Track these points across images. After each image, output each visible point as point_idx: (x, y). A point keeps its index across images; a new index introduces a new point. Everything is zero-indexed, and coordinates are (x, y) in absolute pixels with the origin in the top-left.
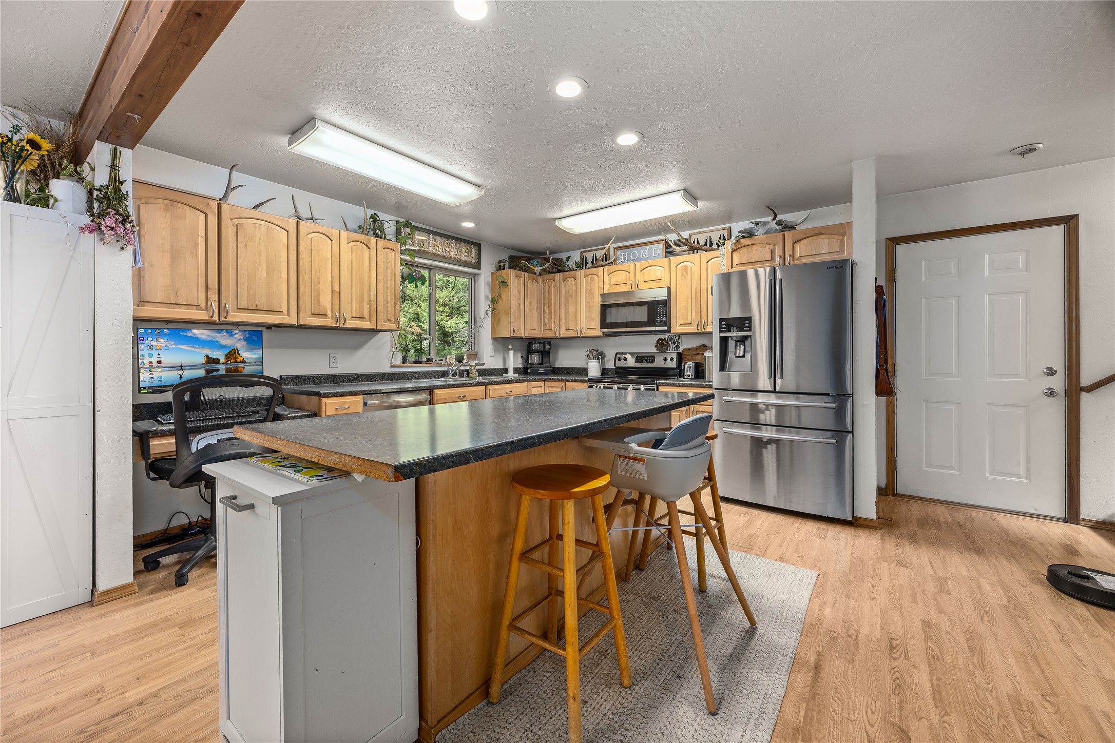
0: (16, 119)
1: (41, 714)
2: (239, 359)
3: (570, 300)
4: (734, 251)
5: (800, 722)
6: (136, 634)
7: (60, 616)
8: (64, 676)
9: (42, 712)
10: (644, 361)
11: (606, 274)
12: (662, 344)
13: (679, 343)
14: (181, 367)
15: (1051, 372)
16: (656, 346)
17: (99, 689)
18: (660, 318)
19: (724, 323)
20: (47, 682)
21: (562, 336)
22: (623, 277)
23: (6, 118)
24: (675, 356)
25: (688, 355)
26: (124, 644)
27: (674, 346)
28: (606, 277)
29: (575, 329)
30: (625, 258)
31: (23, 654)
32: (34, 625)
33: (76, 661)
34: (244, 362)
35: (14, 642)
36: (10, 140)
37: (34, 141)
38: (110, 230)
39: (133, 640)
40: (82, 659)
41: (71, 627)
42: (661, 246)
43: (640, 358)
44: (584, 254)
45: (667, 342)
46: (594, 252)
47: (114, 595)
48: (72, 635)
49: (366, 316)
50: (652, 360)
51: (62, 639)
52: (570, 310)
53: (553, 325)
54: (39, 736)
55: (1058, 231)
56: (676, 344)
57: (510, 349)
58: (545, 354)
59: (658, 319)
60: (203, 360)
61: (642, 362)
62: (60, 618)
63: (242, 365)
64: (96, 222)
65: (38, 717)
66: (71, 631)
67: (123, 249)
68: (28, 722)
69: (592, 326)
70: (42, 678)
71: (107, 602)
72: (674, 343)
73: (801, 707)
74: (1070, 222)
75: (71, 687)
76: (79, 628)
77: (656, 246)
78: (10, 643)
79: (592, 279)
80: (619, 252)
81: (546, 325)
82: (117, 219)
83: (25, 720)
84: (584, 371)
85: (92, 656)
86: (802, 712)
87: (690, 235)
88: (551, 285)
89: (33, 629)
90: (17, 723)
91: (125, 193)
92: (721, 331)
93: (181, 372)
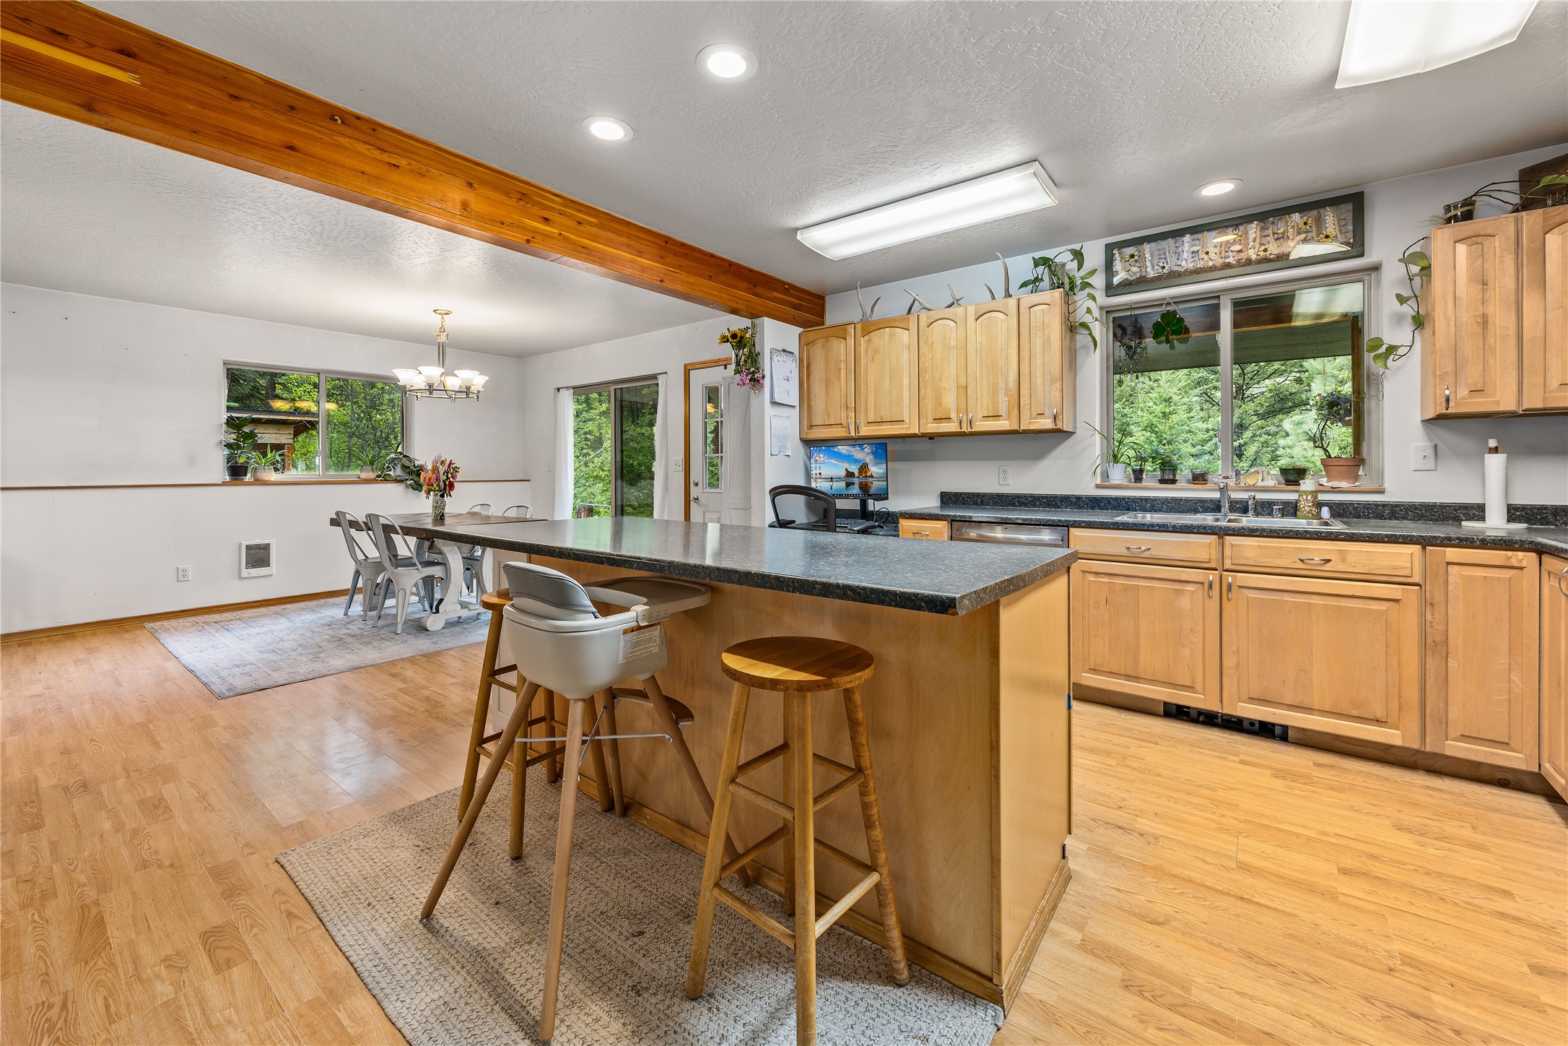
2: (869, 474)
5: (338, 1009)
14: (832, 479)
34: (872, 476)
49: (1003, 412)
60: (843, 473)
63: (871, 479)
73: (354, 1025)
86: (346, 1022)
93: (831, 483)
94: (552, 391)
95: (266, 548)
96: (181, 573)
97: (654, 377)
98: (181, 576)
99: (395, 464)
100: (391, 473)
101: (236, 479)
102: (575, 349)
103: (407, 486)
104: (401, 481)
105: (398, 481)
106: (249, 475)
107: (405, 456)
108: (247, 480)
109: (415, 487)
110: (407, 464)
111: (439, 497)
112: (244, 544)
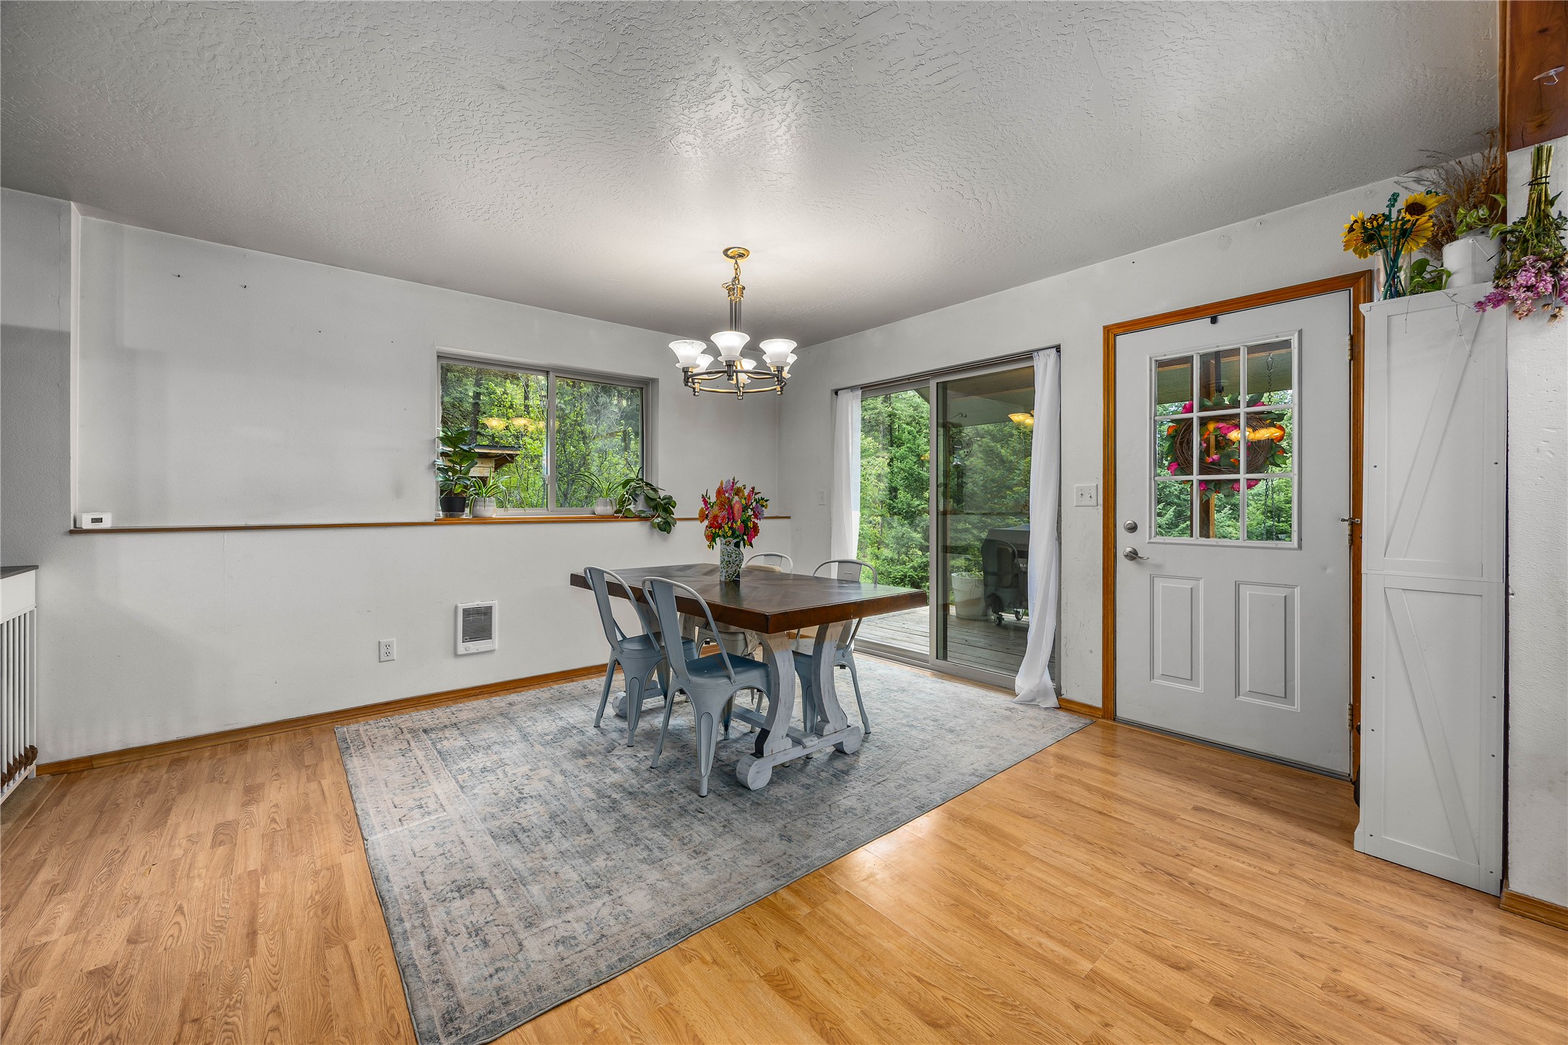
0: (1422, 182)
1: (1365, 1002)
6: (1549, 1005)
7: (1446, 889)
8: (1414, 977)
9: (1367, 1000)
17: (1449, 1039)
20: (1391, 966)
23: (1407, 188)
26: (1521, 1004)
31: (1384, 906)
32: (1411, 879)
33: (1438, 971)
35: (1381, 884)
36: (1387, 217)
37: (1416, 203)
38: (1524, 292)
39: (1538, 1011)
40: (1447, 974)
41: (1454, 915)
47: (1537, 912)
48: (1449, 927)
51: (1435, 923)
54: (1350, 1027)
62: (1446, 892)
64: (1502, 286)
65: (1361, 1002)
66: (1451, 922)
67: (1554, 316)
68: (1349, 997)
70: (1388, 955)
71: (1524, 916)
75: (1416, 1000)
76: (1463, 924)
78: (1377, 882)
82: (1539, 269)
83: (1348, 991)
85: (1463, 980)
89: (1407, 883)
90: (1338, 988)
91: (1555, 217)
94: (828, 394)
95: (486, 612)
96: (383, 650)
97: (1028, 356)
98: (383, 654)
99: (637, 495)
100: (631, 507)
101: (451, 516)
102: (869, 332)
103: (653, 526)
104: (646, 519)
105: (639, 517)
106: (467, 510)
107: (647, 484)
108: (464, 517)
109: (663, 527)
110: (651, 494)
111: (732, 546)
112: (461, 606)
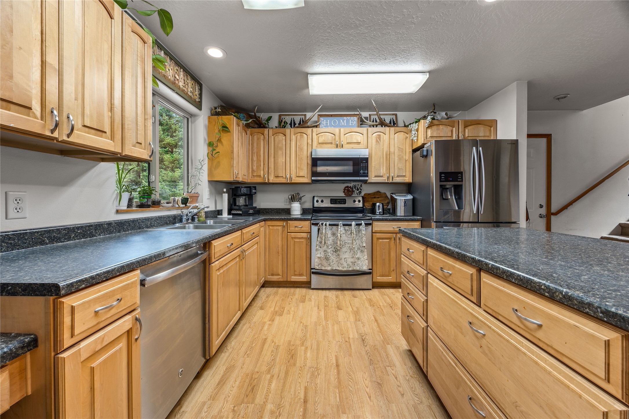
3: (280, 152)
4: (428, 127)
10: (337, 202)
11: (314, 134)
12: (348, 190)
13: (361, 190)
15: (541, 206)
16: (344, 192)
18: (363, 171)
19: (443, 175)
21: (271, 181)
22: (330, 138)
24: (361, 199)
25: (368, 198)
27: (358, 192)
28: (315, 136)
29: (284, 176)
30: (327, 124)
42: (356, 118)
43: (334, 201)
44: (282, 117)
45: (352, 189)
46: (293, 117)
49: (107, 129)
50: (343, 201)
52: (279, 160)
53: (262, 173)
55: (544, 141)
56: (359, 191)
57: (224, 192)
58: (250, 196)
59: (362, 172)
61: (335, 203)
69: (302, 174)
72: (358, 190)
74: (548, 137)
77: (352, 118)
79: (302, 137)
80: (322, 119)
81: (255, 172)
84: (288, 211)
87: (370, 115)
88: (260, 138)
92: (441, 181)
